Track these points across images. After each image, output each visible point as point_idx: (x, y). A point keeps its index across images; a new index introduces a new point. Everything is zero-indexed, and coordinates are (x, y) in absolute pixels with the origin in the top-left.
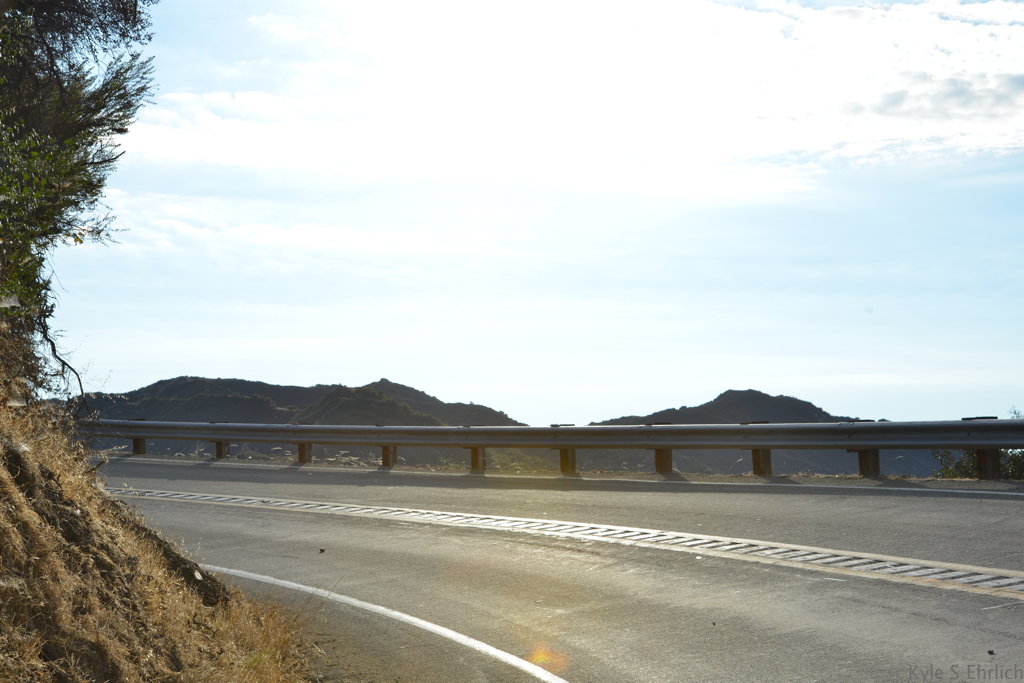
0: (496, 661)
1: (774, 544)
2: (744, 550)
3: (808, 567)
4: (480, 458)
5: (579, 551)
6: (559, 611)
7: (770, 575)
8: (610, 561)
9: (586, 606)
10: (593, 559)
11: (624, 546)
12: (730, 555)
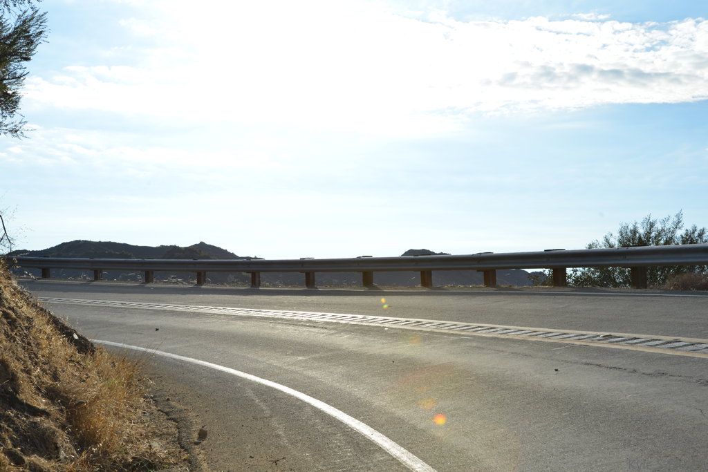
0: (260, 384)
1: (431, 321)
2: (414, 324)
3: (451, 332)
4: (257, 279)
5: (314, 327)
6: (300, 358)
7: (428, 336)
8: (333, 332)
9: (317, 355)
10: (322, 331)
11: (342, 324)
12: (405, 327)
